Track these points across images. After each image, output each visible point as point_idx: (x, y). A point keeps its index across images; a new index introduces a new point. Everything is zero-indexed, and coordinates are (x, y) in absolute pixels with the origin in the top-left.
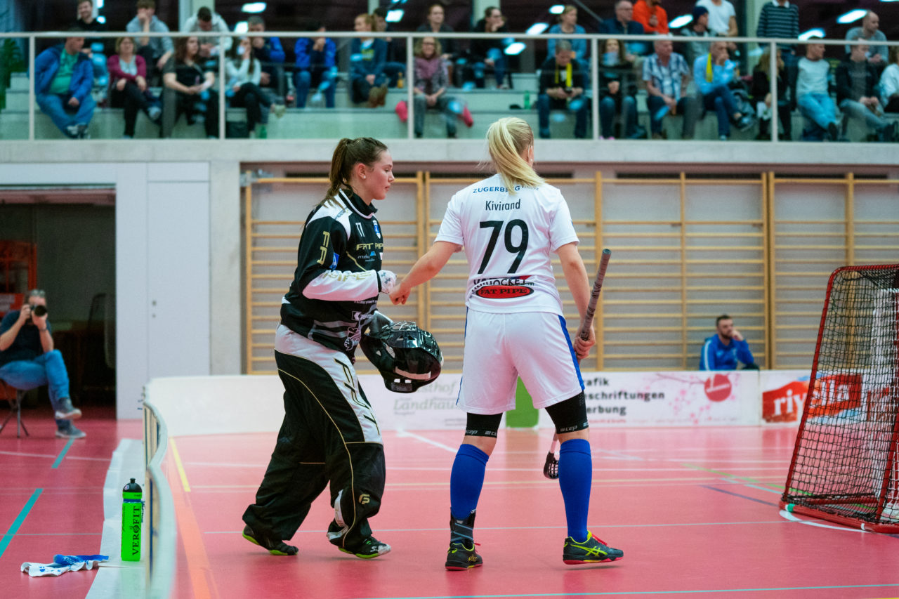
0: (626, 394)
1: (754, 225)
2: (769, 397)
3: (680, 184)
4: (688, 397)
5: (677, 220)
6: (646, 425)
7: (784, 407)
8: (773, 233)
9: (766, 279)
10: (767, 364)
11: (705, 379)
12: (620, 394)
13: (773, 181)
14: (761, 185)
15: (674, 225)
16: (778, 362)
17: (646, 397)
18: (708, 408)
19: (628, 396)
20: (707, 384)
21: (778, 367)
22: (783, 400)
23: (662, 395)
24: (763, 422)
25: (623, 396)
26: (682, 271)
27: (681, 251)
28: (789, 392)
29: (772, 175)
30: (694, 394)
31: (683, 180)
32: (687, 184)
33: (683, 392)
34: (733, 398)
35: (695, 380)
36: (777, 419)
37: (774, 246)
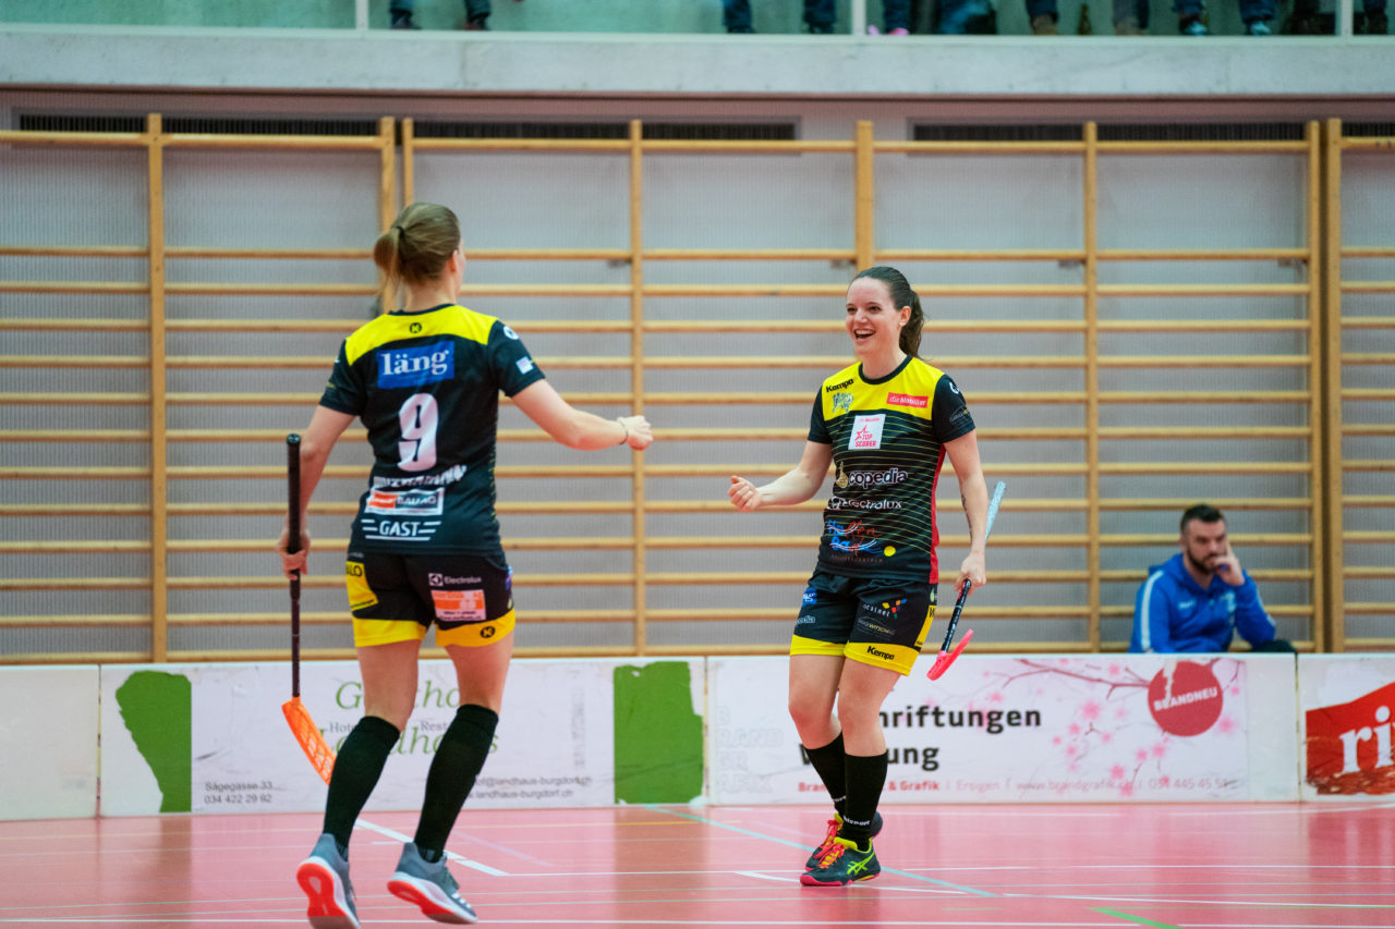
0: (937, 713)
1: (1285, 262)
2: (1325, 726)
3: (1084, 153)
4: (1105, 721)
5: (1078, 251)
6: (990, 796)
7: (1367, 751)
8: (1336, 284)
9: (1316, 407)
10: (1319, 635)
11: (1149, 677)
12: (922, 713)
13: (1338, 142)
14: (1305, 153)
15: (1065, 262)
16: (1350, 632)
17: (991, 721)
18: (1159, 751)
19: (944, 719)
20: (1156, 688)
21: (1350, 642)
22: (1366, 734)
23: (1034, 717)
24: (1310, 792)
25: (929, 719)
26: (1087, 387)
27: (1086, 331)
28: (1383, 713)
29: (1335, 126)
30: (1121, 713)
31: (1092, 142)
32: (1101, 153)
33: (1091, 710)
34: (1227, 725)
35: (1121, 677)
36: (1348, 785)
37: (1337, 320)
